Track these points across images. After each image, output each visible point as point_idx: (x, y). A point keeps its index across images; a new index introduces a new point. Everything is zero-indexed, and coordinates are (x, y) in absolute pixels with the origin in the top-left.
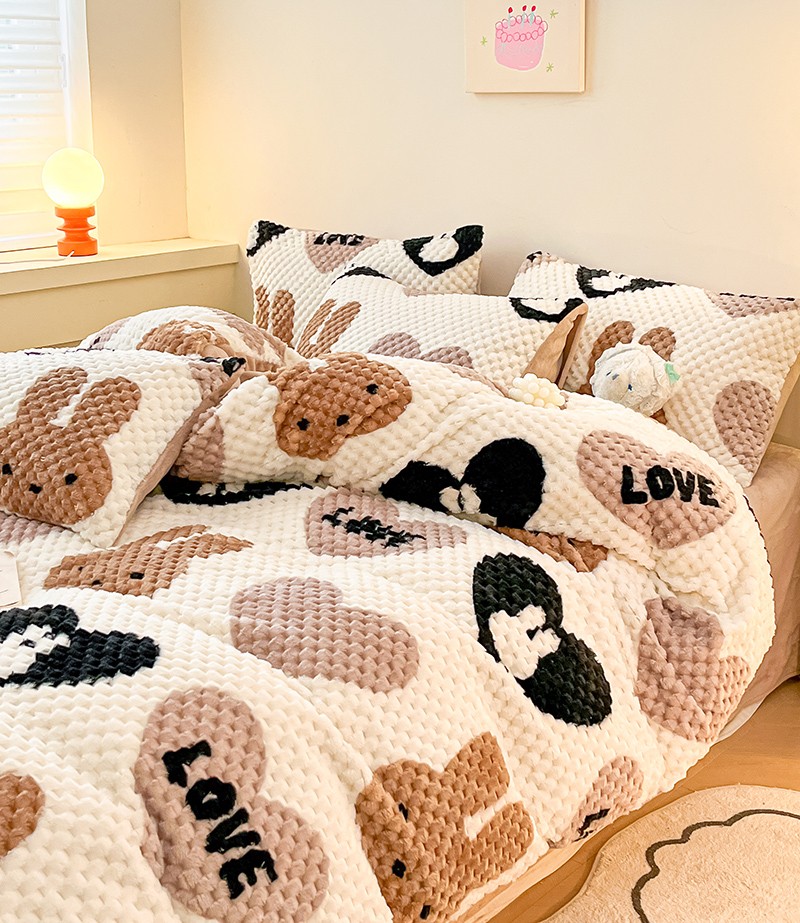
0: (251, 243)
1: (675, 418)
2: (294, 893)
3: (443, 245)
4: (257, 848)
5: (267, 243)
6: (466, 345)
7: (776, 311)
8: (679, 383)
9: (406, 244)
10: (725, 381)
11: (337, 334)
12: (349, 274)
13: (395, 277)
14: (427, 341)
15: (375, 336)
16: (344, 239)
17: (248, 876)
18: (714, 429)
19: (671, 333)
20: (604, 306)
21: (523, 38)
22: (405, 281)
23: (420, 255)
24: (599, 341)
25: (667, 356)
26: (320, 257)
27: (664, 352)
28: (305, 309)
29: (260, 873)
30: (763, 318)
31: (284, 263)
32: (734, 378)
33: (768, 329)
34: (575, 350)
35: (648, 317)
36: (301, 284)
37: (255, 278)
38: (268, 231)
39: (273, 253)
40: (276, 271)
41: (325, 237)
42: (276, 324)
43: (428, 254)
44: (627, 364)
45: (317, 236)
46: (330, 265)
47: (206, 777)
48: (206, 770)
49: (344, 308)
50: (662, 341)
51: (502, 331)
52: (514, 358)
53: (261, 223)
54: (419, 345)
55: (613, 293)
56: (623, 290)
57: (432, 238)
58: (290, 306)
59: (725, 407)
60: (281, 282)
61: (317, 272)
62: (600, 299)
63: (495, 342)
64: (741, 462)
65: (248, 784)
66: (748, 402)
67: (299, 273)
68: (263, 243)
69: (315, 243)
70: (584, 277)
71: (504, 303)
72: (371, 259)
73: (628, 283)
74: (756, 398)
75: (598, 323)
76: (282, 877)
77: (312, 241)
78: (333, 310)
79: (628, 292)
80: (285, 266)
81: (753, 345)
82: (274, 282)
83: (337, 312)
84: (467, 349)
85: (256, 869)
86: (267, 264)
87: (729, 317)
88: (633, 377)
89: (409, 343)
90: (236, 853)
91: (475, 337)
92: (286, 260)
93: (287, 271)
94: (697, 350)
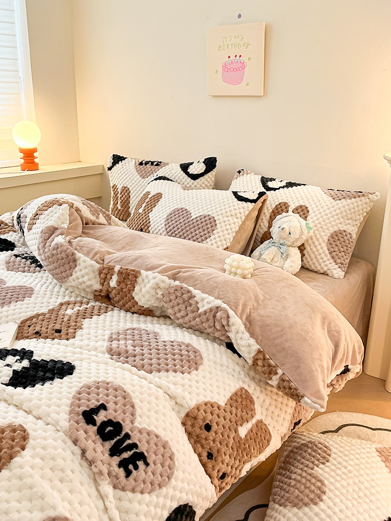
0: (110, 165)
1: (309, 247)
2: (158, 472)
3: (198, 167)
4: (137, 451)
5: (117, 165)
6: (213, 214)
7: (355, 198)
8: (312, 231)
9: (181, 166)
10: (332, 230)
11: (151, 208)
12: (156, 179)
13: (177, 181)
14: (195, 211)
15: (170, 209)
16: (152, 163)
17: (133, 466)
18: (327, 252)
19: (307, 208)
20: (275, 195)
21: (235, 70)
22: (181, 183)
23: (188, 171)
24: (273, 211)
25: (305, 218)
26: (142, 171)
27: (304, 216)
28: (135, 195)
29: (140, 463)
30: (349, 201)
31: (125, 174)
32: (336, 229)
33: (351, 206)
34: (262, 216)
35: (295, 200)
36: (133, 184)
37: (112, 180)
38: (117, 159)
39: (120, 169)
40: (121, 178)
41: (144, 162)
42: (122, 202)
43: (191, 170)
44: (288, 223)
45: (140, 161)
46: (146, 175)
47: (106, 420)
48: (105, 417)
49: (155, 196)
50: (302, 211)
51: (229, 207)
52: (235, 220)
53: (114, 155)
54: (191, 214)
55: (279, 189)
56: (283, 187)
57: (193, 163)
58: (128, 194)
59: (332, 242)
60: (124, 183)
61: (140, 178)
62: (272, 191)
63: (226, 212)
64: (339, 267)
65: (128, 422)
66: (342, 240)
67: (132, 178)
68: (115, 165)
69: (139, 165)
70: (264, 181)
71: (229, 194)
72: (166, 172)
73: (285, 184)
74: (345, 238)
75: (272, 203)
76: (152, 464)
77: (137, 164)
78: (150, 196)
79: (285, 189)
80: (126, 175)
81: (345, 213)
82: (120, 183)
83: (151, 197)
84: (213, 216)
85: (137, 462)
86: (117, 174)
87: (333, 200)
88: (292, 229)
89: (186, 213)
90: (126, 455)
91: (217, 210)
92: (126, 172)
93: (127, 178)
94: (319, 216)
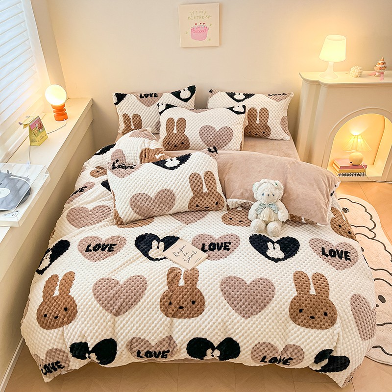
0: (115, 101)
5: (123, 100)
9: (173, 94)
12: (167, 108)
15: (198, 128)
16: (151, 95)
21: (200, 32)
26: (145, 102)
28: (145, 118)
32: (282, 116)
35: (257, 105)
36: (142, 111)
37: (121, 111)
38: (120, 97)
41: (143, 96)
43: (182, 96)
46: (150, 104)
53: (116, 94)
54: (215, 128)
56: (245, 99)
57: (180, 91)
59: (282, 124)
60: (133, 112)
64: (287, 135)
67: (139, 108)
68: (120, 100)
73: (244, 96)
77: (139, 97)
79: (248, 99)
84: (229, 126)
86: (126, 107)
89: (211, 128)
91: (229, 123)
92: (133, 105)
93: (135, 108)
94: (274, 112)
